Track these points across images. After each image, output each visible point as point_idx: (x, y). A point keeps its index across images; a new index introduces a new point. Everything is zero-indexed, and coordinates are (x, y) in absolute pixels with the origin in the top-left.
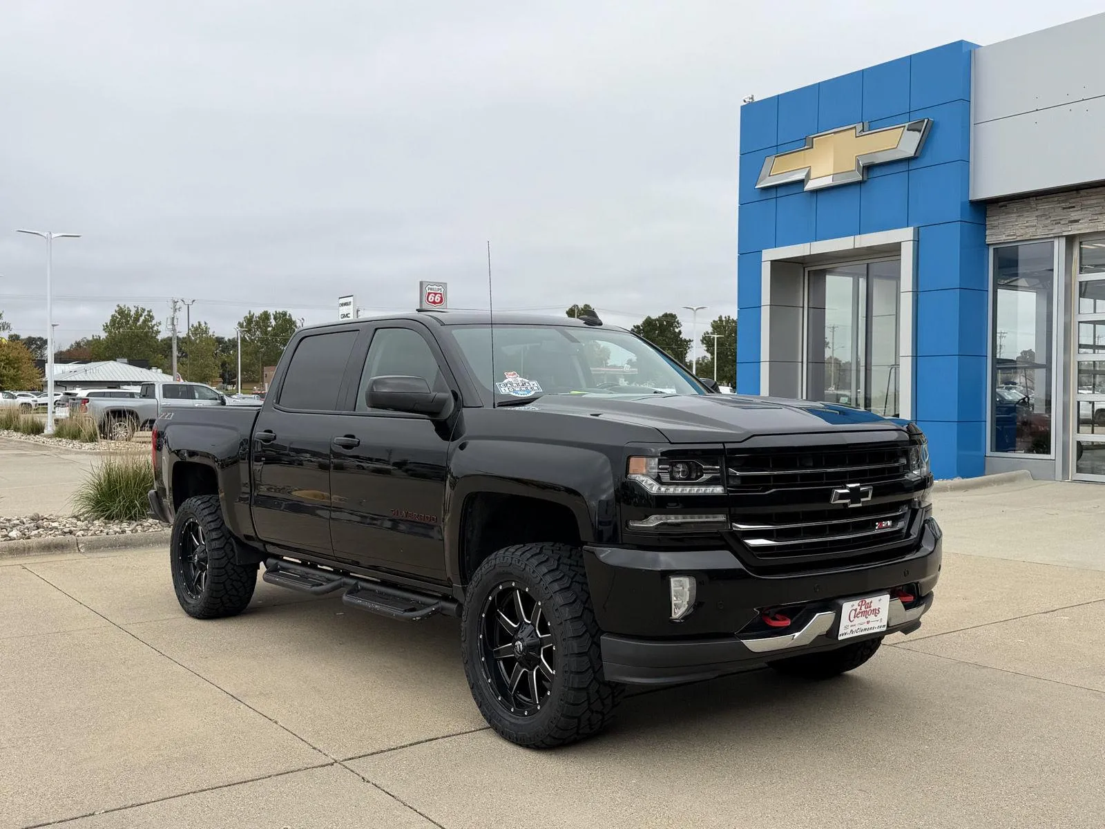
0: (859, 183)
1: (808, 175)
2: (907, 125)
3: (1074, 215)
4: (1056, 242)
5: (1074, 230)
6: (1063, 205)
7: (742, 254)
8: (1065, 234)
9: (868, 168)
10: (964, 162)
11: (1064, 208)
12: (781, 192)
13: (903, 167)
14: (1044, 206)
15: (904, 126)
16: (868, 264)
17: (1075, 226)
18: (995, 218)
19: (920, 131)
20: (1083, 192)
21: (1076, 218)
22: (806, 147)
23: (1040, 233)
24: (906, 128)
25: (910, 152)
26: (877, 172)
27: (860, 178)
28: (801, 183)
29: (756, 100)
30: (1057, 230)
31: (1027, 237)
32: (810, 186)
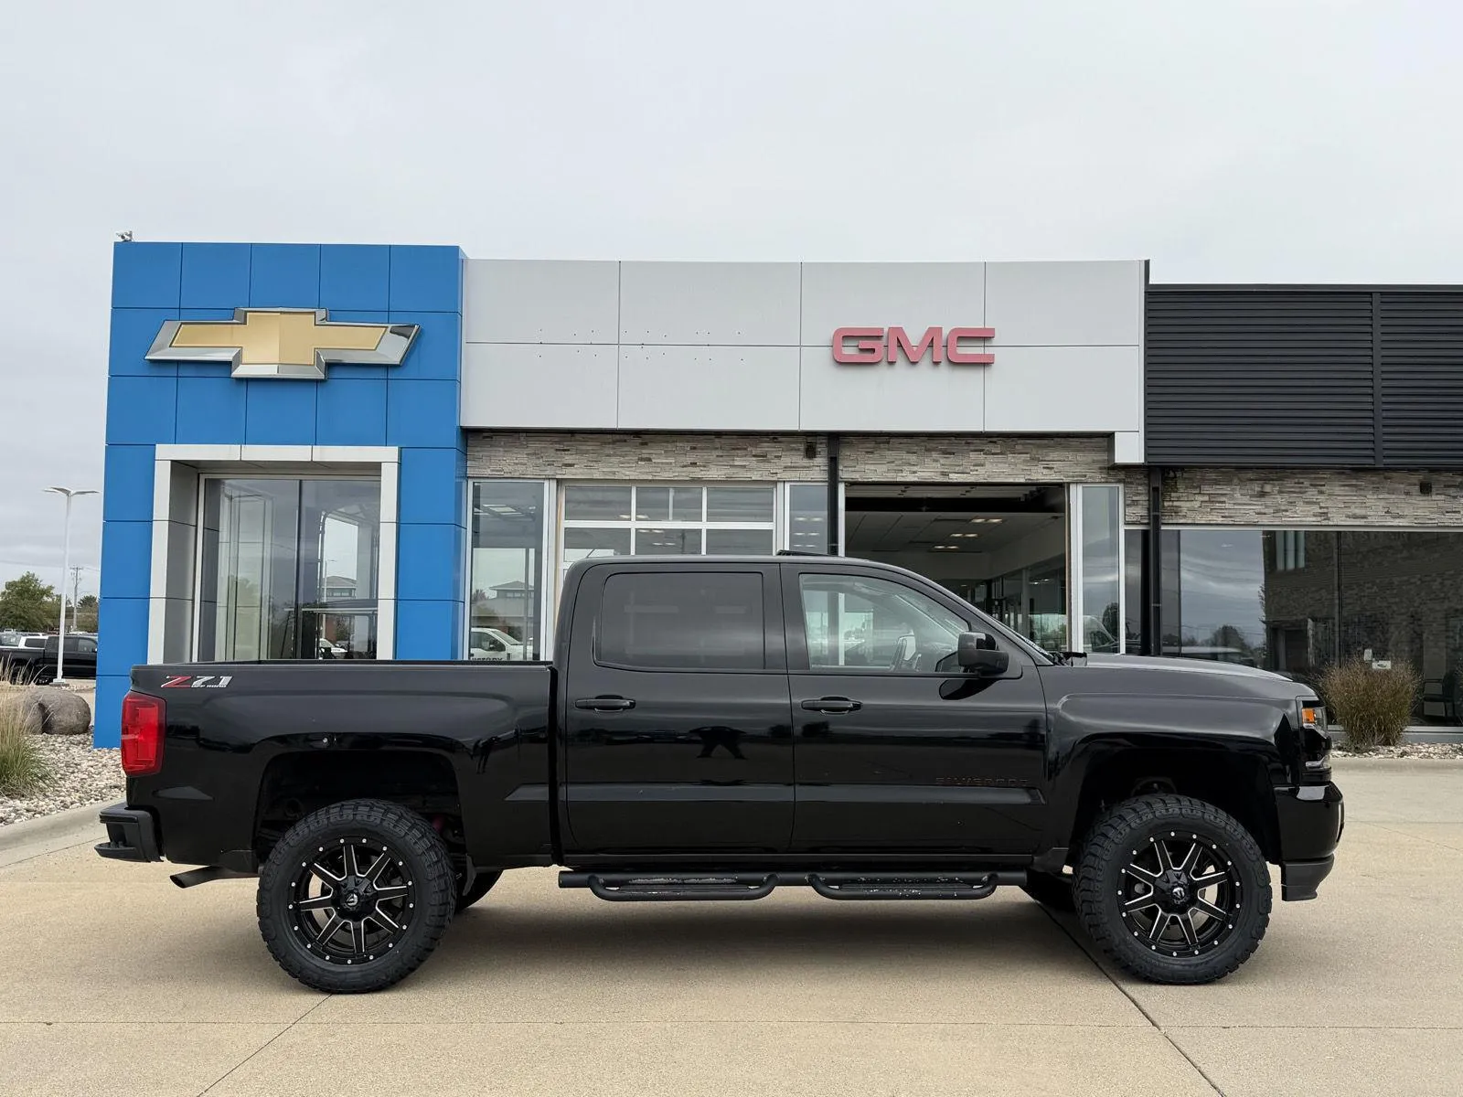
0: (317, 381)
1: (238, 357)
2: (390, 326)
3: (568, 459)
4: (546, 483)
5: (568, 474)
6: (557, 446)
7: (113, 445)
8: (558, 477)
9: (330, 366)
10: (451, 382)
11: (557, 450)
12: (184, 371)
13: (381, 374)
14: (535, 445)
15: (387, 327)
16: (301, 481)
17: (569, 470)
18: (479, 449)
19: (408, 338)
20: (578, 437)
21: (570, 462)
22: (234, 321)
23: (531, 471)
24: (389, 329)
25: (396, 360)
26: (337, 373)
27: (322, 376)
28: (227, 365)
30: (549, 472)
31: (516, 475)
32: (240, 372)
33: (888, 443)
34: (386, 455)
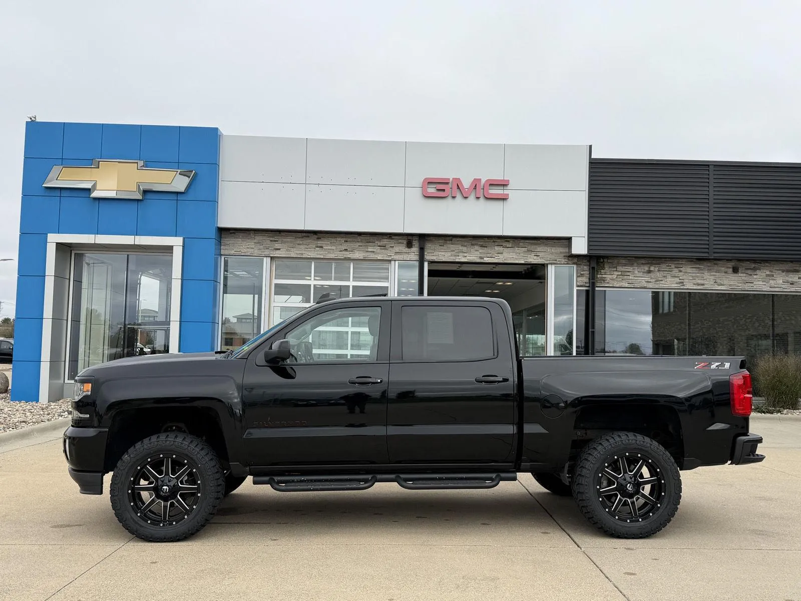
0: (138, 200)
1: (94, 186)
2: (179, 171)
3: (277, 246)
4: (265, 259)
5: (277, 254)
6: (271, 239)
7: (24, 233)
8: (271, 255)
9: (145, 192)
10: (212, 202)
11: (271, 241)
12: (64, 193)
13: (174, 197)
14: (259, 238)
15: (177, 171)
16: (128, 255)
17: (278, 252)
18: (227, 239)
19: (189, 177)
20: (282, 234)
21: (278, 248)
22: (92, 166)
23: (256, 252)
24: (178, 173)
25: (182, 189)
26: (149, 196)
27: (140, 197)
28: (88, 191)
29: (38, 120)
30: (267, 252)
31: (249, 254)
32: (95, 194)
33: (452, 240)
34: (176, 242)
